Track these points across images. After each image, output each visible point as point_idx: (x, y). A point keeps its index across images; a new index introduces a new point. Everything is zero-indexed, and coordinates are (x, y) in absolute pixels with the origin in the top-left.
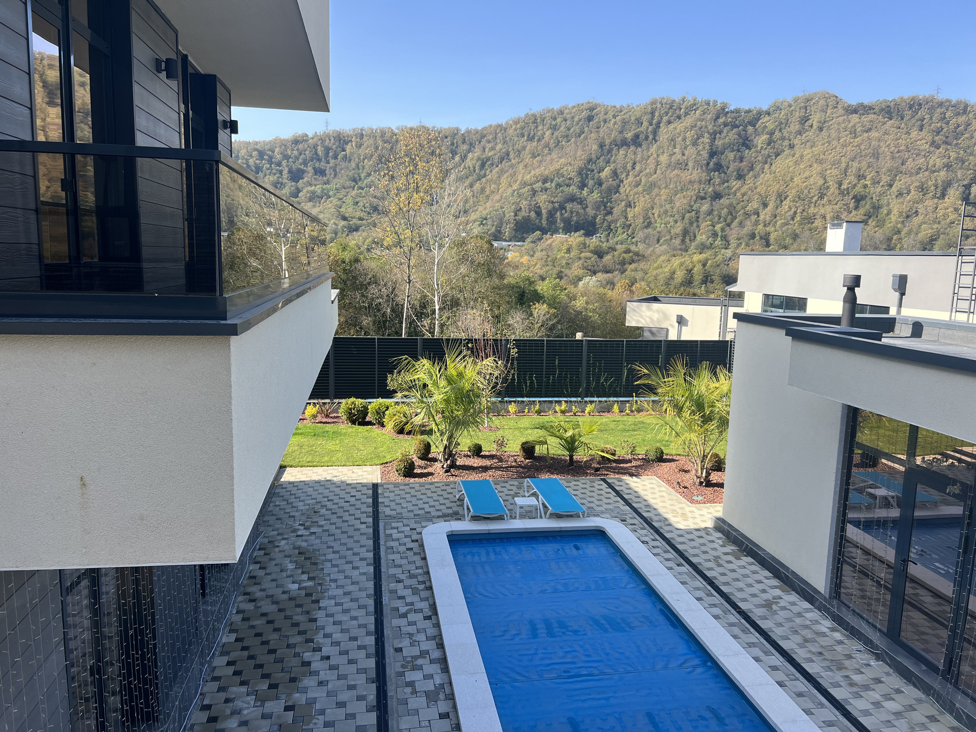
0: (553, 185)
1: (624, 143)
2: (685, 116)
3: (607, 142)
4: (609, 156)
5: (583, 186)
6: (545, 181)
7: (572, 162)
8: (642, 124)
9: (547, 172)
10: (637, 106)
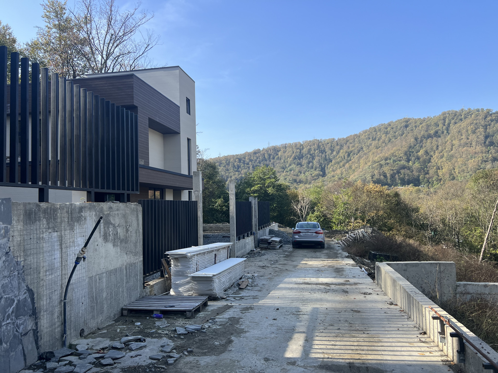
0: (391, 161)
1: (429, 136)
2: (465, 119)
3: (419, 137)
4: (421, 144)
5: (408, 161)
6: (386, 159)
7: (400, 149)
8: (438, 125)
9: (387, 155)
10: (434, 117)
